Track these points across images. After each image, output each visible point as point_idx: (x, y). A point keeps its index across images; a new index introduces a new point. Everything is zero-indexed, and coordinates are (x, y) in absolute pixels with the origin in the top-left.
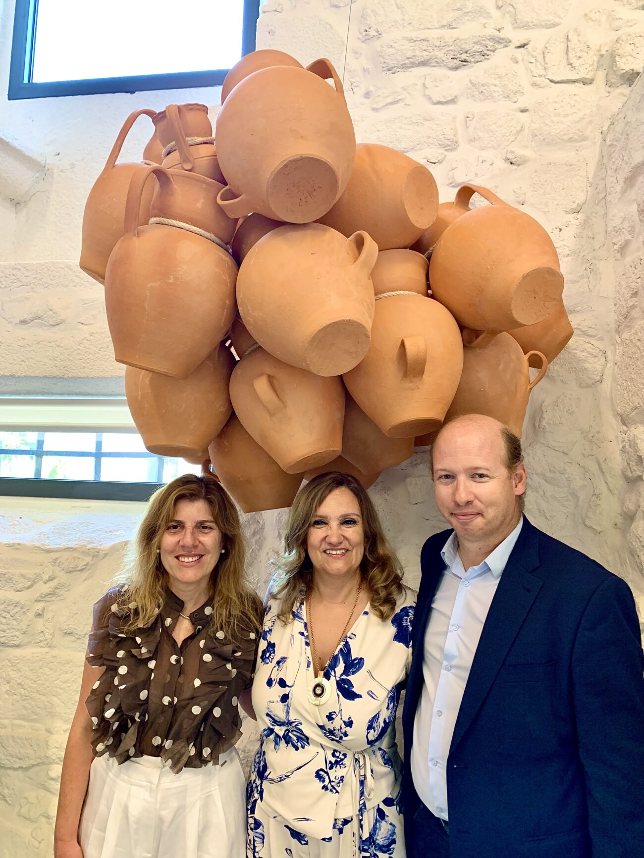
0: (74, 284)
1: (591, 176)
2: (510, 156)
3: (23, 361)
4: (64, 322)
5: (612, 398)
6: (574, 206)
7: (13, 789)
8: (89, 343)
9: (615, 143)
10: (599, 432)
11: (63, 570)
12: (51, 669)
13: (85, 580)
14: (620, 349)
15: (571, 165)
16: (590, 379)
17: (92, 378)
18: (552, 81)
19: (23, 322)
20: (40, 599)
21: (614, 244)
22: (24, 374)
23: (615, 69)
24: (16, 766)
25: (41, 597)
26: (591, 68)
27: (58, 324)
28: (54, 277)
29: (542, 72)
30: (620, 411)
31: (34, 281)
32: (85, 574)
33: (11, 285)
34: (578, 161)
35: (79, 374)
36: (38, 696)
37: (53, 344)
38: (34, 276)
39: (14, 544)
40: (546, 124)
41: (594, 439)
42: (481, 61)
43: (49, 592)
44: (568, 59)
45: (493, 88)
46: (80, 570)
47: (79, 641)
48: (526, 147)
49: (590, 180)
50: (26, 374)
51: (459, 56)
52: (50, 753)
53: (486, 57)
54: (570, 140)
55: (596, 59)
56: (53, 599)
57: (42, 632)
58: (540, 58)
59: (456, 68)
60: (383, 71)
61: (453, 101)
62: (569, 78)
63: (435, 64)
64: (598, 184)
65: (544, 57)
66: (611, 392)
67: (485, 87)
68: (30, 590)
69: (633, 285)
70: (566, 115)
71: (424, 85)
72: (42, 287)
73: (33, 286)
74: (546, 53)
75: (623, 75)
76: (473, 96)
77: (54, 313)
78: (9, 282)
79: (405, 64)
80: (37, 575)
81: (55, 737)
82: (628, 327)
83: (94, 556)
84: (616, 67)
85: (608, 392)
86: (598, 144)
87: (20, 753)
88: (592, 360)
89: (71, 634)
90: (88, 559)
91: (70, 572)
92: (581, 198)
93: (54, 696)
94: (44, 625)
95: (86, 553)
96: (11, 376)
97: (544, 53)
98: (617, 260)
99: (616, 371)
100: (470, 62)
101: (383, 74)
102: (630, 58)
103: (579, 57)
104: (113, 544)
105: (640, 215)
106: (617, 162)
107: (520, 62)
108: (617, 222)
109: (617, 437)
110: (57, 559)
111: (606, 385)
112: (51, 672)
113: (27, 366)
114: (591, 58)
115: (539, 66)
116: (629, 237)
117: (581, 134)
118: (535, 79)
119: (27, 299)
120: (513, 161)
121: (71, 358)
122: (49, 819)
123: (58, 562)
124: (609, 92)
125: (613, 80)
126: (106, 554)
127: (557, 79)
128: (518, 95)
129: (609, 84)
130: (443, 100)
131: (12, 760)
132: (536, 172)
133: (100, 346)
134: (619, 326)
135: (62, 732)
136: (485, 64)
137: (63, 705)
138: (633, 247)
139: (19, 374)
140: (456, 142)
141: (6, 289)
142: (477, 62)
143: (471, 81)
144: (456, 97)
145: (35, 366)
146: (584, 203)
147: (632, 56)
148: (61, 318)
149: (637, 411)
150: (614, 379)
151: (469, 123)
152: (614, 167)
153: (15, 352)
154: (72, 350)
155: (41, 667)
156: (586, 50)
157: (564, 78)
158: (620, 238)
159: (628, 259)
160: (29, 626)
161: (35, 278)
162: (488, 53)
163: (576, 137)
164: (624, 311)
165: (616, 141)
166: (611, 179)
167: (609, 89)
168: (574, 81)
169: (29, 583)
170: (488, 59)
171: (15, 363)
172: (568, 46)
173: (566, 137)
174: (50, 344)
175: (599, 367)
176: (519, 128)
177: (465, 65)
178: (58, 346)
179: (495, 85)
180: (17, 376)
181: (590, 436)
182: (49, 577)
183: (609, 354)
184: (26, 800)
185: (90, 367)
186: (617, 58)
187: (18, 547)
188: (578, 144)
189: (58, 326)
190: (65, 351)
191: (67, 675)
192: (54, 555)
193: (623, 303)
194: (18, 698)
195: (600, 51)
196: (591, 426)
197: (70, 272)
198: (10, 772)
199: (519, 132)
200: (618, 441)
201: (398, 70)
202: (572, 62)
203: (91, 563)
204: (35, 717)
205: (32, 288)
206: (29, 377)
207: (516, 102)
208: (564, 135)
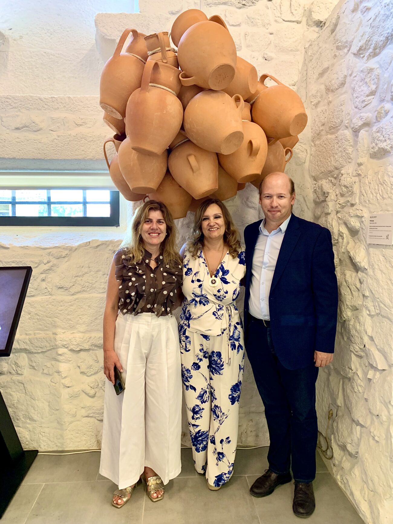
0: (45, 109)
1: (300, 68)
2: (265, 56)
3: (20, 150)
4: (42, 129)
5: (309, 170)
6: (293, 82)
7: (38, 363)
8: (58, 141)
9: (313, 55)
10: (303, 185)
11: (54, 257)
12: (53, 305)
13: (66, 262)
14: (313, 149)
15: (292, 63)
16: (300, 161)
17: (61, 160)
18: (284, 20)
19: (17, 129)
20: (43, 272)
21: (312, 102)
22: (21, 157)
23: (311, 18)
24: (40, 352)
25: (43, 271)
26: (300, 16)
27: (38, 131)
28: (32, 104)
29: (279, 15)
30: (314, 175)
31: (20, 106)
32: (66, 259)
33: (6, 107)
34: (295, 61)
35: (53, 158)
36: (47, 319)
37: (36, 141)
38: (20, 103)
39: (24, 246)
40: (281, 42)
41: (302, 187)
42: (251, 6)
43: (48, 269)
44: (291, 10)
45: (258, 21)
46: (63, 257)
47: (67, 291)
48: (272, 52)
49: (300, 71)
50: (22, 157)
51: (241, 2)
52: (57, 343)
53: (254, 4)
54: (291, 50)
55: (303, 11)
56: (50, 272)
57: (46, 288)
58: (279, 7)
59: (240, 8)
60: (205, 5)
61: (239, 25)
62: (292, 20)
63: (230, 5)
64: (303, 73)
65: (280, 8)
66: (309, 167)
67: (254, 20)
68: (37, 268)
69: (323, 121)
70: (290, 38)
71: (225, 15)
72: (25, 109)
73: (20, 108)
74: (281, 6)
75: (314, 22)
76: (248, 23)
77: (36, 124)
78: (4, 106)
79: (216, 3)
80: (40, 261)
81: (58, 336)
82: (319, 139)
83: (70, 250)
84: (312, 17)
85: (307, 167)
86: (303, 53)
87: (41, 345)
88: (301, 153)
89: (62, 288)
90: (67, 252)
91: (58, 258)
92: (296, 79)
93: (56, 318)
94: (46, 285)
95: (65, 249)
96: (13, 158)
97: (280, 6)
98: (312, 109)
99: (311, 158)
100: (247, 6)
101: (205, 6)
102: (318, 13)
103: (296, 10)
104: (79, 244)
105: (327, 91)
106: (314, 65)
107: (270, 9)
108: (314, 92)
109: (311, 186)
110: (50, 252)
111: (307, 165)
112: (53, 307)
113: (22, 153)
114: (301, 11)
115: (278, 11)
116: (320, 100)
117: (296, 48)
118: (276, 18)
119: (17, 116)
120: (267, 58)
121: (48, 149)
122: (59, 373)
123: (51, 253)
124: (308, 29)
125: (310, 23)
126: (76, 249)
127: (286, 20)
128: (268, 25)
129: (308, 24)
130: (234, 24)
131: (37, 349)
132: (277, 65)
133: (64, 143)
134: (314, 139)
135: (62, 334)
136: (253, 8)
137: (61, 321)
138: (321, 104)
139: (18, 157)
140: (241, 47)
141: (2, 110)
142: (250, 6)
143: (247, 16)
144: (240, 23)
145: (27, 153)
146: (297, 81)
147: (318, 12)
148: (40, 127)
149: (323, 173)
150: (310, 161)
151: (246, 38)
152: (313, 67)
153: (15, 145)
154: (48, 145)
155: (47, 305)
156: (299, 6)
157: (289, 20)
158: (315, 99)
159: (319, 109)
160: (38, 286)
161: (20, 104)
162: (255, 2)
163: (294, 49)
164: (318, 132)
165: (314, 54)
166: (311, 72)
167: (308, 27)
168: (293, 22)
169: (36, 265)
170: (255, 5)
171: (15, 151)
172: (291, 3)
173: (290, 49)
174: (35, 141)
175: (304, 157)
176: (269, 42)
177: (244, 7)
178: (40, 143)
179: (259, 19)
180: (17, 158)
181: (300, 186)
182: (48, 261)
183: (308, 151)
184: (45, 367)
185: (59, 154)
186: (312, 13)
187: (27, 248)
188: (295, 53)
189: (38, 132)
190: (44, 145)
191: (62, 307)
192: (49, 251)
193: (317, 128)
194: (36, 321)
195: (304, 7)
196: (300, 182)
197: (41, 102)
198: (36, 355)
199: (269, 44)
200: (311, 188)
201: (212, 5)
202: (293, 12)
203: (69, 253)
204: (46, 328)
205: (19, 110)
206: (25, 159)
207: (267, 29)
208: (289, 48)
